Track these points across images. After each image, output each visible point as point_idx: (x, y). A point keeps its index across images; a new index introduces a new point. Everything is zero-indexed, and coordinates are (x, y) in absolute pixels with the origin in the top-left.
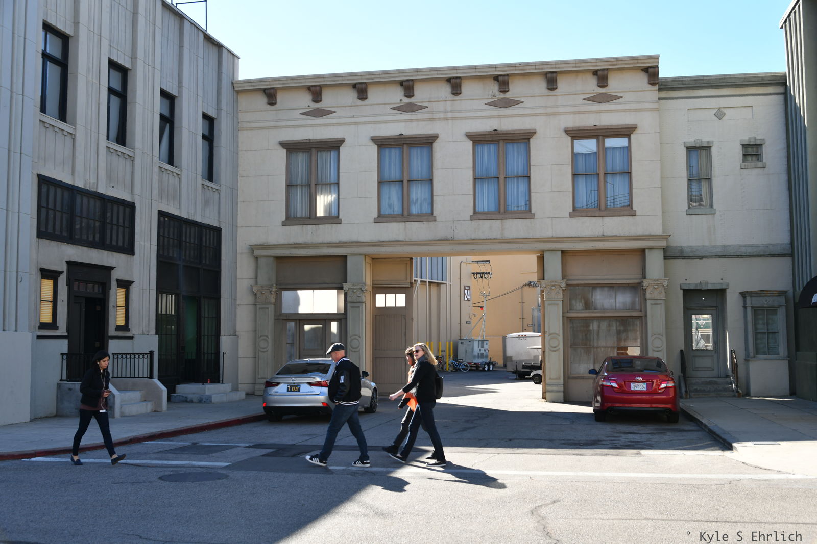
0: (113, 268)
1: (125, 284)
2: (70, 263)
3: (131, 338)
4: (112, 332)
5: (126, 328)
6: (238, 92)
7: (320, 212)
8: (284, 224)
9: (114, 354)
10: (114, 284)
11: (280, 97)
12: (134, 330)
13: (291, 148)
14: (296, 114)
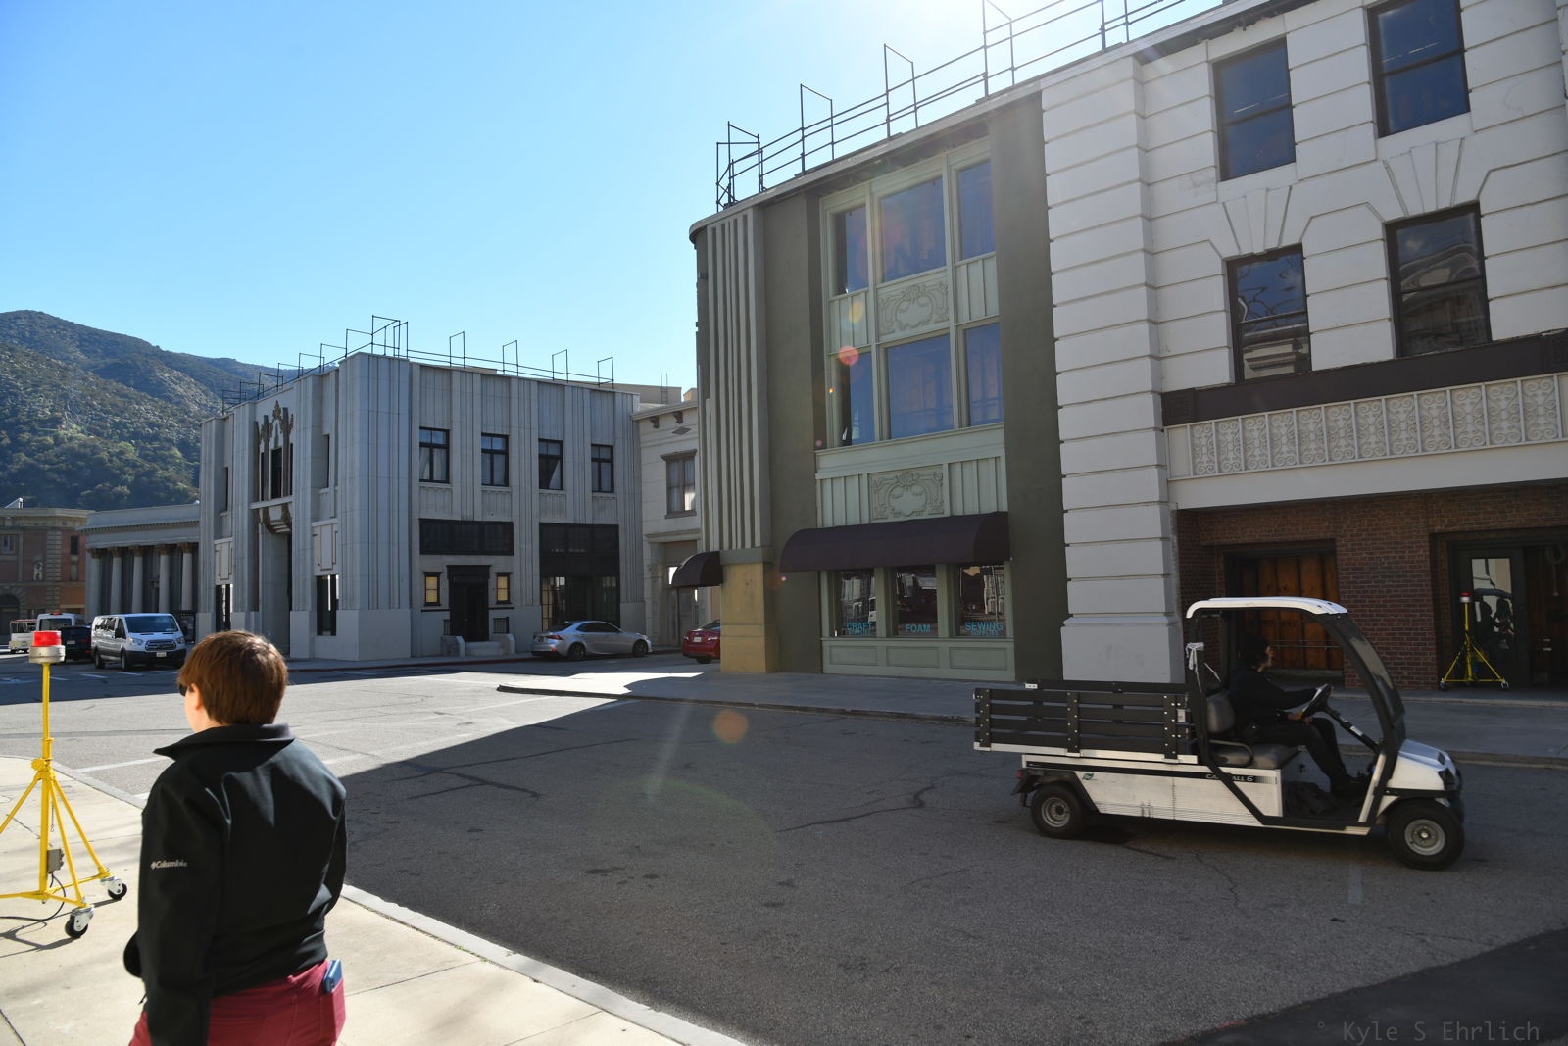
0: (490, 566)
1: (507, 575)
2: (448, 566)
3: (513, 608)
4: (492, 603)
5: (508, 602)
6: (638, 421)
7: (688, 507)
8: (666, 517)
9: (495, 619)
10: (493, 576)
11: (660, 421)
12: (515, 602)
13: (670, 459)
14: (670, 434)
